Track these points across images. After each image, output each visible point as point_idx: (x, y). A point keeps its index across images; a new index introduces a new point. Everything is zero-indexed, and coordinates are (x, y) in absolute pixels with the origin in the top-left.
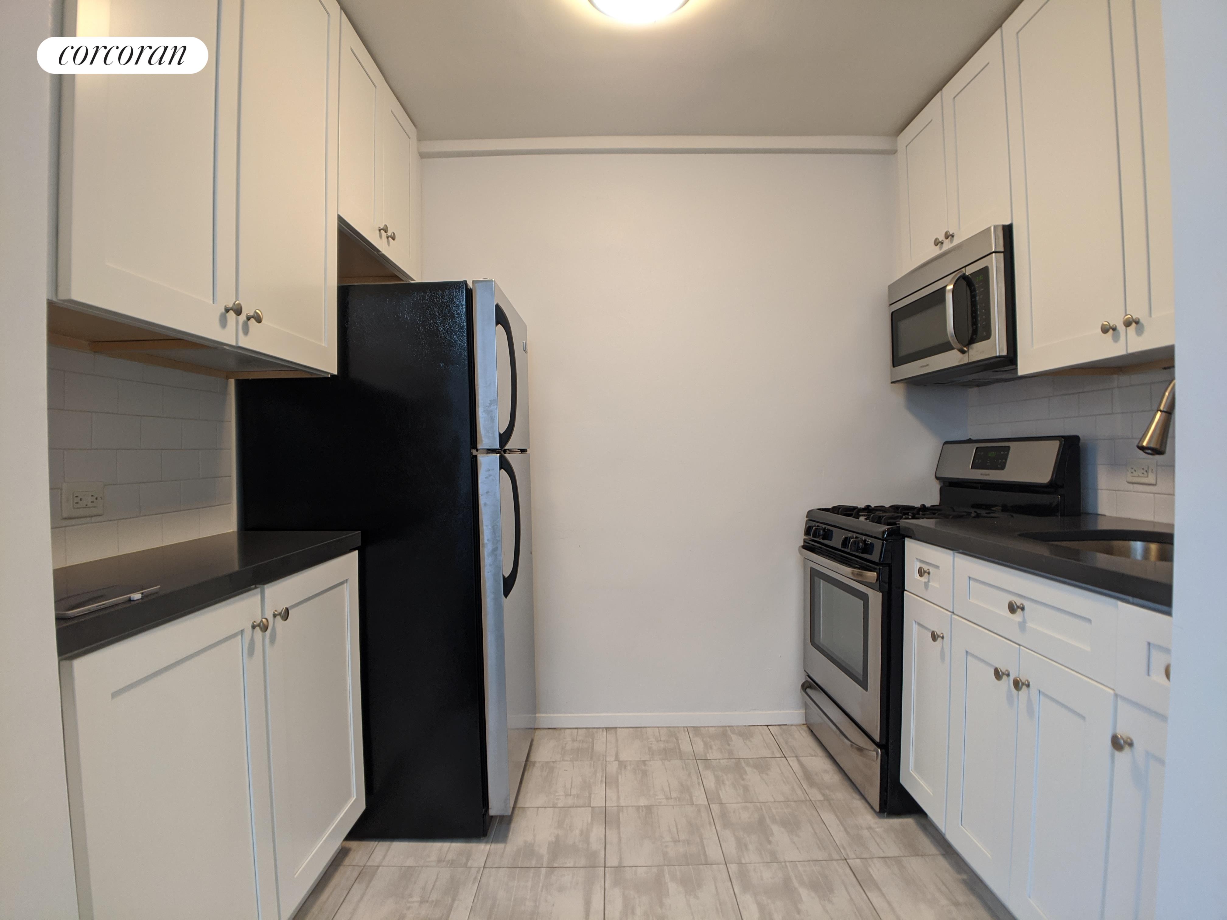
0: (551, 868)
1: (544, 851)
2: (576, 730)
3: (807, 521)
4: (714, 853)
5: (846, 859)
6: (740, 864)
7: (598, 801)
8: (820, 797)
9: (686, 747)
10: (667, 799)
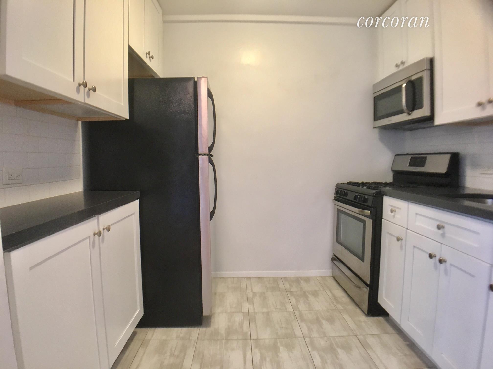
0: (227, 340)
1: (223, 332)
2: (233, 279)
3: (336, 188)
4: (298, 333)
5: (356, 335)
6: (310, 337)
7: (245, 310)
8: (342, 308)
9: (281, 286)
10: (275, 309)
